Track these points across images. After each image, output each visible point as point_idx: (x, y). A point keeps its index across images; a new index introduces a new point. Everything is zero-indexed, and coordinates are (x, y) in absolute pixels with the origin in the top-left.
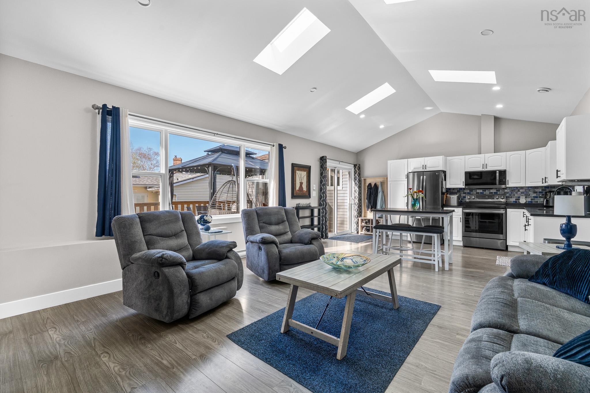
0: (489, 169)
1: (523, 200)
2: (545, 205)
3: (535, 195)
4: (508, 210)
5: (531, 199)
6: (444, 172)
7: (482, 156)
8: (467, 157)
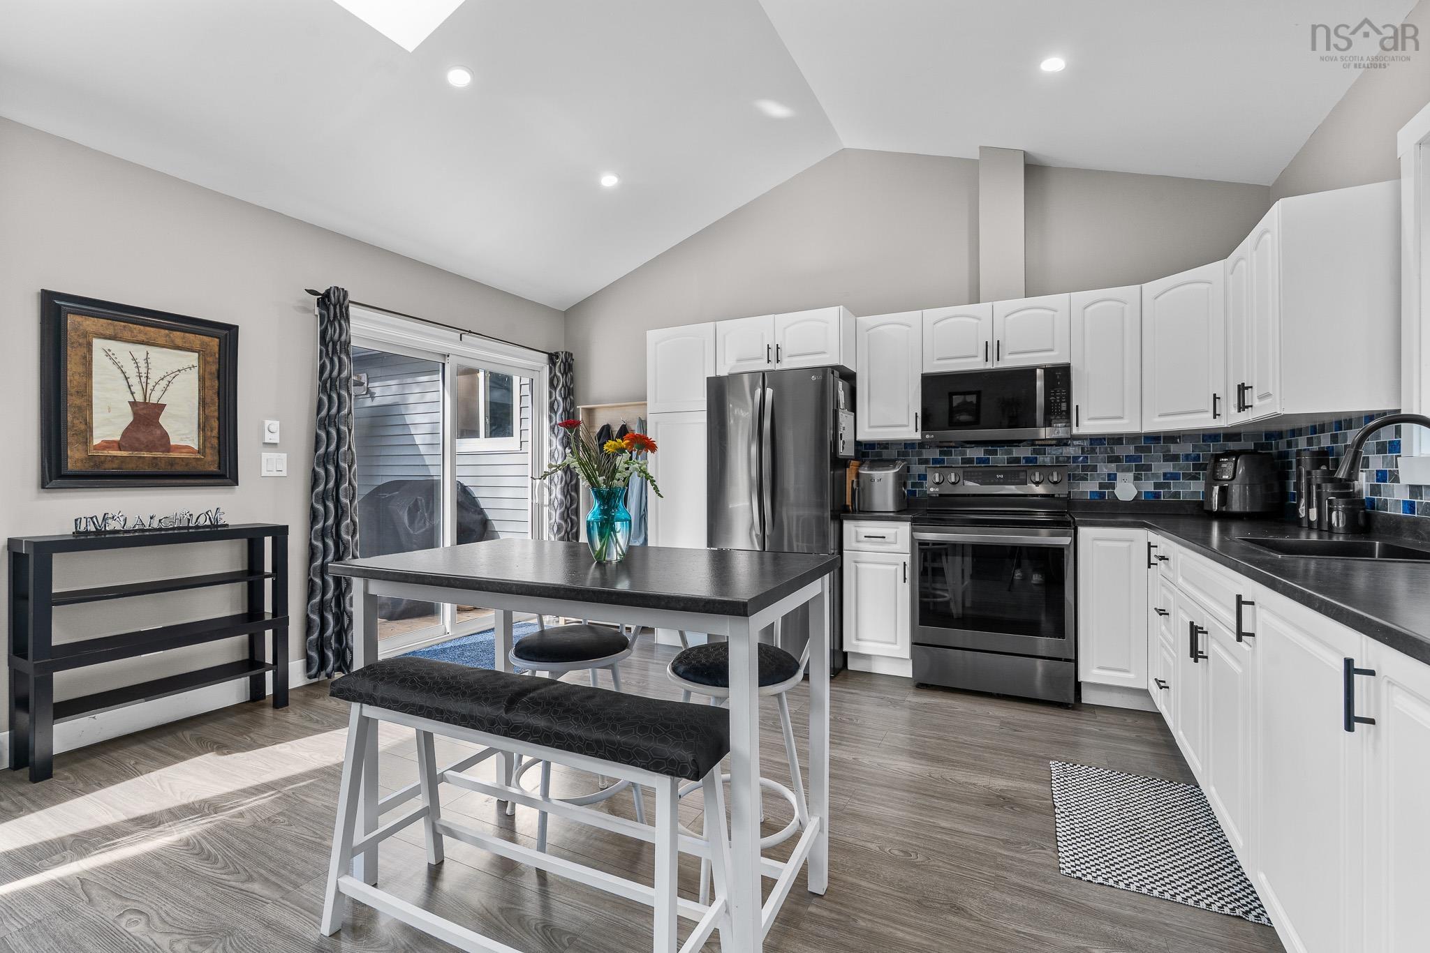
0: (1009, 361)
1: (1126, 490)
2: (1215, 508)
3: (1169, 468)
4: (1083, 531)
5: (1157, 485)
6: (849, 377)
7: (982, 308)
8: (931, 314)
